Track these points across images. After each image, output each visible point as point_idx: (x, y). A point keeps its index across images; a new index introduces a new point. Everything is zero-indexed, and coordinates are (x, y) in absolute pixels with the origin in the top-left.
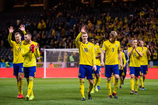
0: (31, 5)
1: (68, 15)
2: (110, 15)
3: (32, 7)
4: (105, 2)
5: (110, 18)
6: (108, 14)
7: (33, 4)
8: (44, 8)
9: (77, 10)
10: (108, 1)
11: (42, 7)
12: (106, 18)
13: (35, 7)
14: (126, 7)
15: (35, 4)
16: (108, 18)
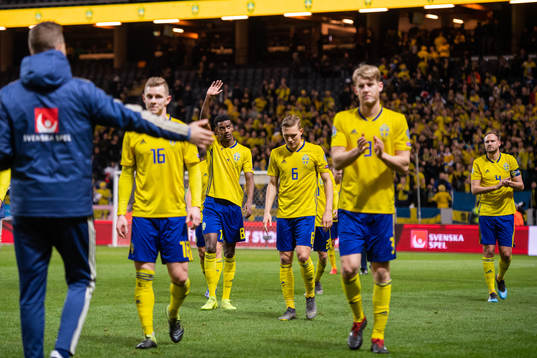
0: (83, 57)
1: (178, 82)
2: (288, 85)
3: (85, 60)
4: (275, 49)
5: (288, 91)
6: (283, 81)
7: (87, 53)
8: (116, 65)
9: (200, 72)
10: (282, 49)
11: (111, 60)
12: (277, 91)
13: (93, 61)
14: (327, 64)
15: (93, 53)
16: (283, 93)
